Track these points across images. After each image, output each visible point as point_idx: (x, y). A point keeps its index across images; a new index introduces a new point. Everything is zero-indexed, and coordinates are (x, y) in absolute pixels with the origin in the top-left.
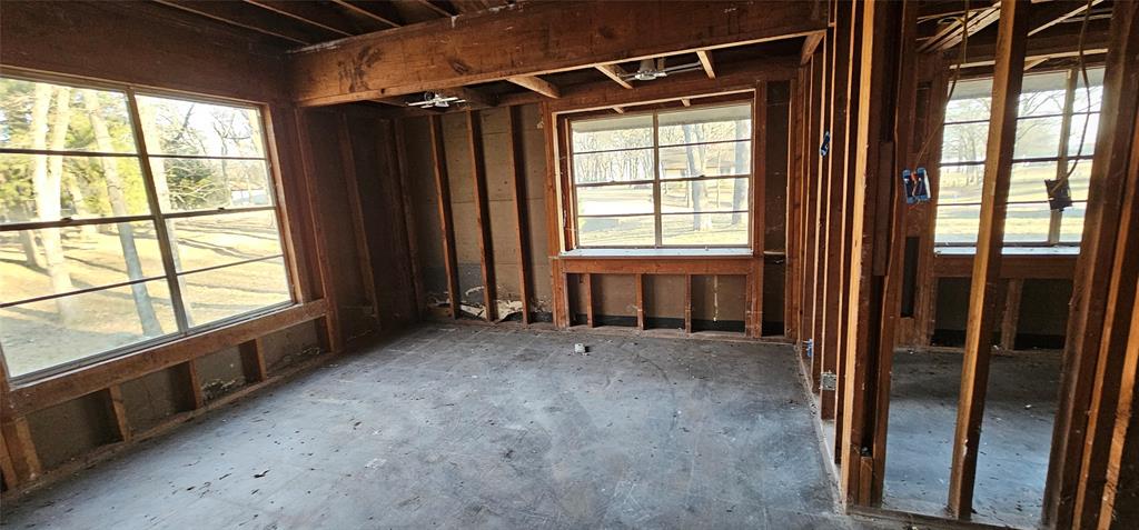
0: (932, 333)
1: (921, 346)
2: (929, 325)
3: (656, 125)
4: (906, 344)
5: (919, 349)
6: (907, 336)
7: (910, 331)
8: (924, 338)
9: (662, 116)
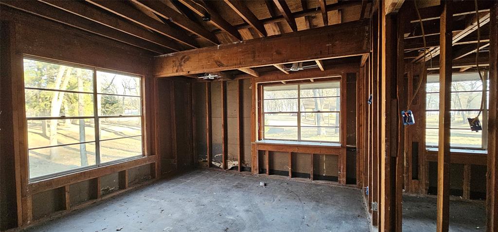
0: (428, 188)
1: (423, 194)
2: (426, 184)
3: (299, 89)
4: (415, 192)
6: (416, 189)
7: (417, 186)
8: (424, 190)
9: (302, 86)
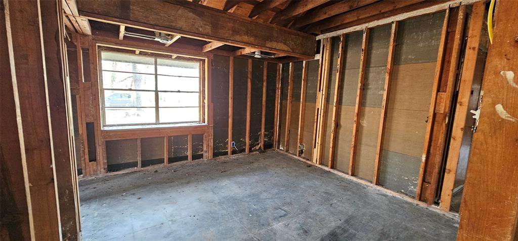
0: (106, 167)
1: (102, 174)
2: (104, 163)
4: (94, 174)
5: (101, 176)
6: (94, 171)
7: (95, 168)
8: (102, 170)
